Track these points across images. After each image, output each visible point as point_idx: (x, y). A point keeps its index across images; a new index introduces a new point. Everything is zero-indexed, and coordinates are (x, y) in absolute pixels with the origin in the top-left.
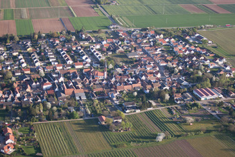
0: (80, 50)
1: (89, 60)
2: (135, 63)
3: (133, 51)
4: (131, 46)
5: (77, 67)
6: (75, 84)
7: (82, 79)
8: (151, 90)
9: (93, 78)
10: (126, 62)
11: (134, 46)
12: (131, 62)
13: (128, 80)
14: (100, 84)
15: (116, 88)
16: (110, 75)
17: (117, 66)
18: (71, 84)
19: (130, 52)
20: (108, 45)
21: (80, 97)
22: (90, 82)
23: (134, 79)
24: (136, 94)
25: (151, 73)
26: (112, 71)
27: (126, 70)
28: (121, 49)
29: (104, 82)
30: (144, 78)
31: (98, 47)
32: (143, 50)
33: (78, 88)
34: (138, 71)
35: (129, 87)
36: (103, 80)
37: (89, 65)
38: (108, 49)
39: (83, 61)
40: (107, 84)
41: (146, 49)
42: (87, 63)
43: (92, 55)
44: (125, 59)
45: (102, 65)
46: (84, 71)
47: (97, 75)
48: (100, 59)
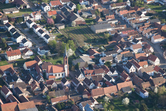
0: (8, 25)
1: (29, 44)
2: (111, 43)
3: (100, 20)
4: (94, 11)
5: (10, 59)
6: (16, 91)
8: (151, 90)
9: (45, 78)
10: (94, 42)
11: (100, 10)
12: (104, 41)
13: (106, 76)
14: (60, 87)
15: (89, 93)
16: (75, 70)
17: (80, 51)
18: (10, 93)
19: (95, 21)
20: (55, 12)
23: (116, 73)
24: (127, 101)
25: (142, 59)
26: (75, 62)
27: (98, 57)
28: (79, 19)
29: (67, 83)
30: (133, 69)
31: (38, 17)
32: (117, 17)
33: (22, 100)
34: (119, 57)
35: (111, 90)
36: (64, 80)
38: (58, 21)
39: (17, 46)
40: (72, 87)
41: (122, 13)
42: (26, 50)
43: (30, 33)
45: (56, 52)
46: (25, 66)
47: (52, 71)
48: (48, 41)
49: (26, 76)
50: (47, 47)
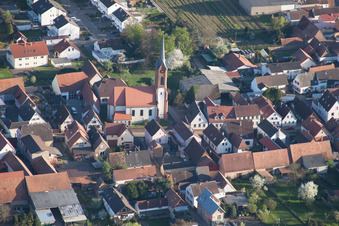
1: (72, 30)
5: (20, 64)
6: (26, 146)
7: (54, 121)
9: (104, 117)
10: (243, 37)
13: (264, 124)
14: (141, 144)
15: (215, 163)
16: (183, 104)
17: (202, 57)
18: (8, 148)
21: (56, 212)
22: (94, 138)
23: (290, 119)
24: (311, 190)
26: (186, 83)
27: (250, 74)
29: (160, 134)
33: (39, 167)
35: (274, 159)
36: (151, 127)
37: (74, 53)
39: (42, 33)
40: (171, 145)
42: (63, 46)
44: (238, 24)
45: (139, 53)
46: (56, 84)
47: (122, 101)
48: (122, 25)
49: (55, 111)
50: (119, 40)
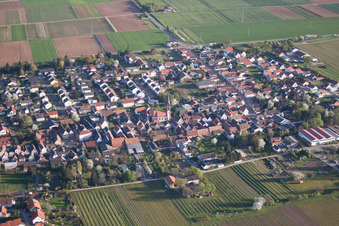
0: (127, 80)
1: (142, 95)
2: (210, 96)
3: (205, 78)
4: (201, 71)
5: (125, 105)
6: (125, 130)
7: (135, 122)
8: (236, 134)
9: (151, 120)
10: (196, 95)
11: (206, 70)
12: (204, 95)
13: (201, 121)
14: (162, 128)
15: (185, 134)
16: (176, 116)
17: (183, 101)
18: (120, 130)
19: (200, 79)
20: (168, 71)
21: (134, 150)
22: (147, 127)
23: (210, 119)
24: (215, 141)
25: (234, 109)
26: (177, 110)
27: (198, 106)
28: (187, 76)
29: (168, 125)
30: (224, 117)
31: (153, 74)
32: (219, 77)
33: (129, 136)
34: (214, 107)
35: (204, 132)
36: (165, 123)
37: (143, 102)
38: (169, 78)
39: (133, 96)
40: (172, 129)
41: (223, 74)
42: (139, 99)
43: (145, 87)
44: (195, 91)
45: (162, 101)
46: (136, 111)
47: (156, 115)
48: (158, 93)
49: (135, 119)
50: (157, 97)
